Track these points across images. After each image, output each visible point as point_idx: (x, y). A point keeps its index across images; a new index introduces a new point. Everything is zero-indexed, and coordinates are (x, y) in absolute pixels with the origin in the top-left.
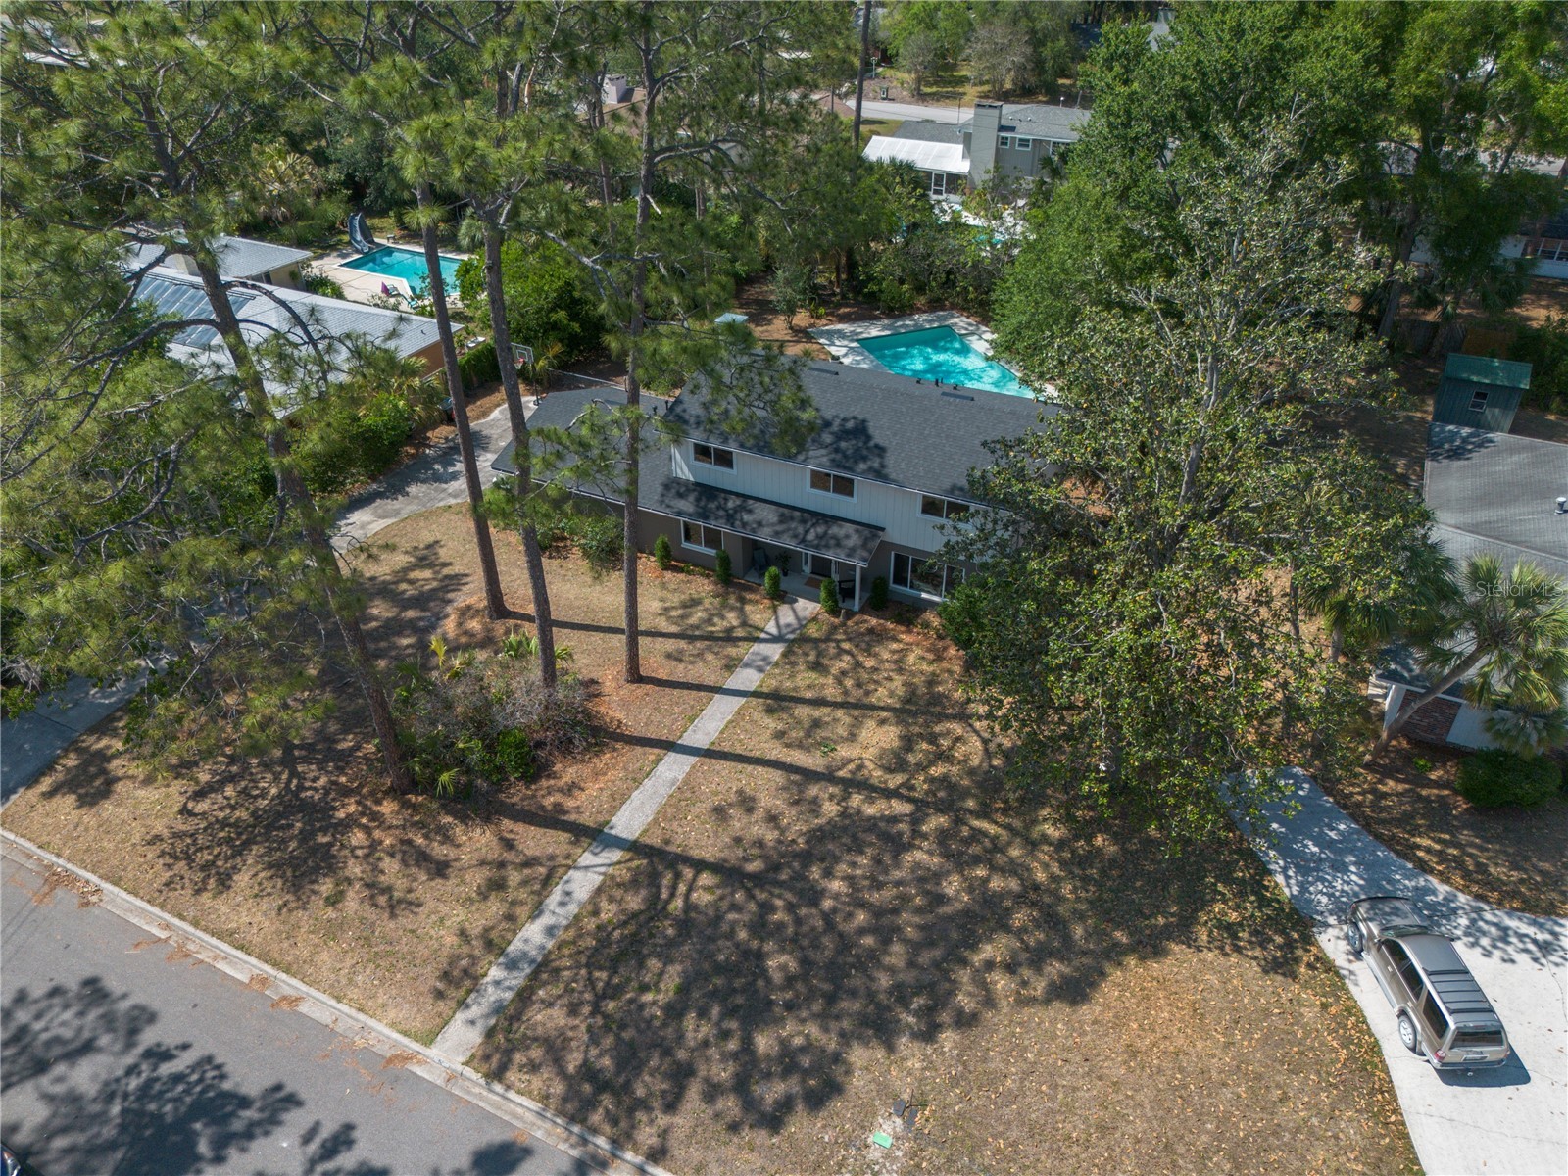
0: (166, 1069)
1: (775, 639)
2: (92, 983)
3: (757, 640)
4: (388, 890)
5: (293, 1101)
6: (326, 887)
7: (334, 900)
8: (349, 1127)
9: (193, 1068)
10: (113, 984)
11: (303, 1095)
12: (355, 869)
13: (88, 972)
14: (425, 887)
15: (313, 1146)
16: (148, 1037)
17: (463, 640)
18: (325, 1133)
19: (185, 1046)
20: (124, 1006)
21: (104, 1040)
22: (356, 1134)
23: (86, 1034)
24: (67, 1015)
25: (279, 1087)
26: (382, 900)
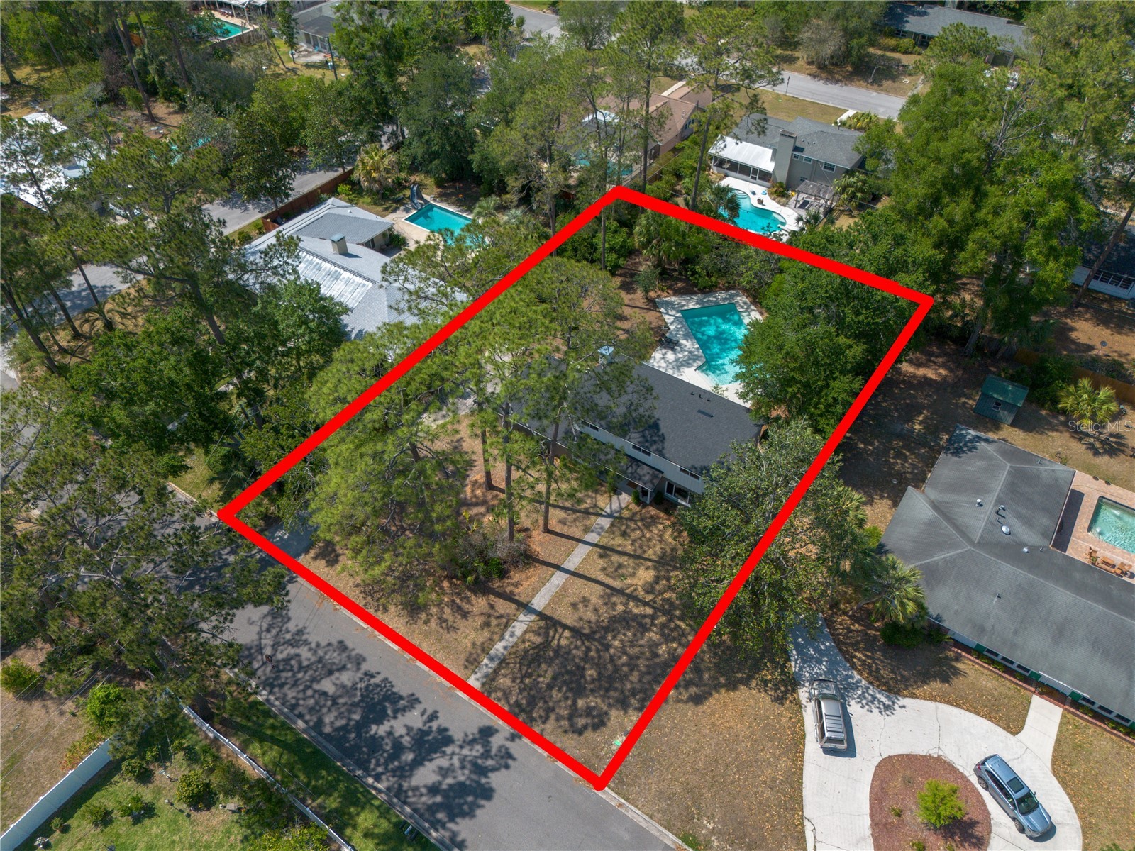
0: (373, 681)
1: (608, 516)
2: (341, 642)
3: (600, 515)
4: (446, 621)
5: (418, 701)
6: (423, 616)
7: (426, 622)
8: (436, 712)
9: (382, 681)
10: (350, 644)
11: (421, 699)
12: (434, 610)
13: (340, 638)
14: (461, 623)
15: (425, 717)
16: (365, 667)
17: (474, 500)
18: (429, 712)
19: (378, 673)
20: (353, 653)
21: (349, 666)
22: (439, 715)
23: (343, 663)
24: (335, 654)
25: (413, 695)
26: (444, 625)
